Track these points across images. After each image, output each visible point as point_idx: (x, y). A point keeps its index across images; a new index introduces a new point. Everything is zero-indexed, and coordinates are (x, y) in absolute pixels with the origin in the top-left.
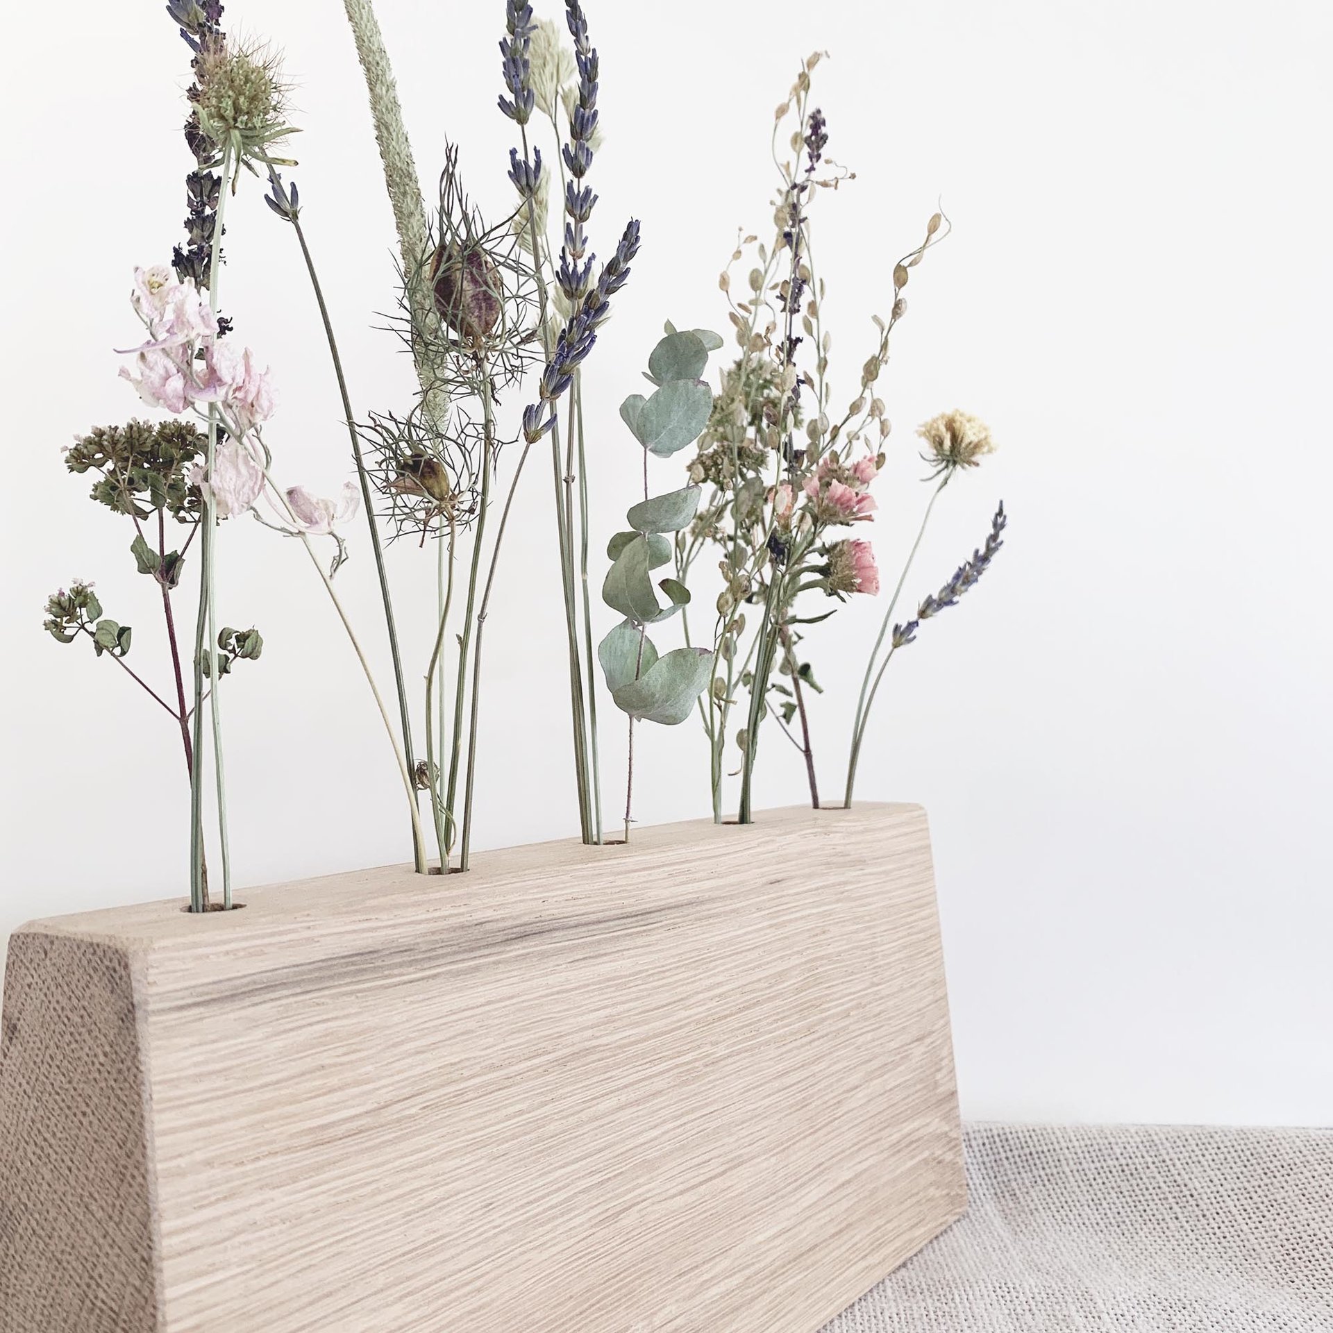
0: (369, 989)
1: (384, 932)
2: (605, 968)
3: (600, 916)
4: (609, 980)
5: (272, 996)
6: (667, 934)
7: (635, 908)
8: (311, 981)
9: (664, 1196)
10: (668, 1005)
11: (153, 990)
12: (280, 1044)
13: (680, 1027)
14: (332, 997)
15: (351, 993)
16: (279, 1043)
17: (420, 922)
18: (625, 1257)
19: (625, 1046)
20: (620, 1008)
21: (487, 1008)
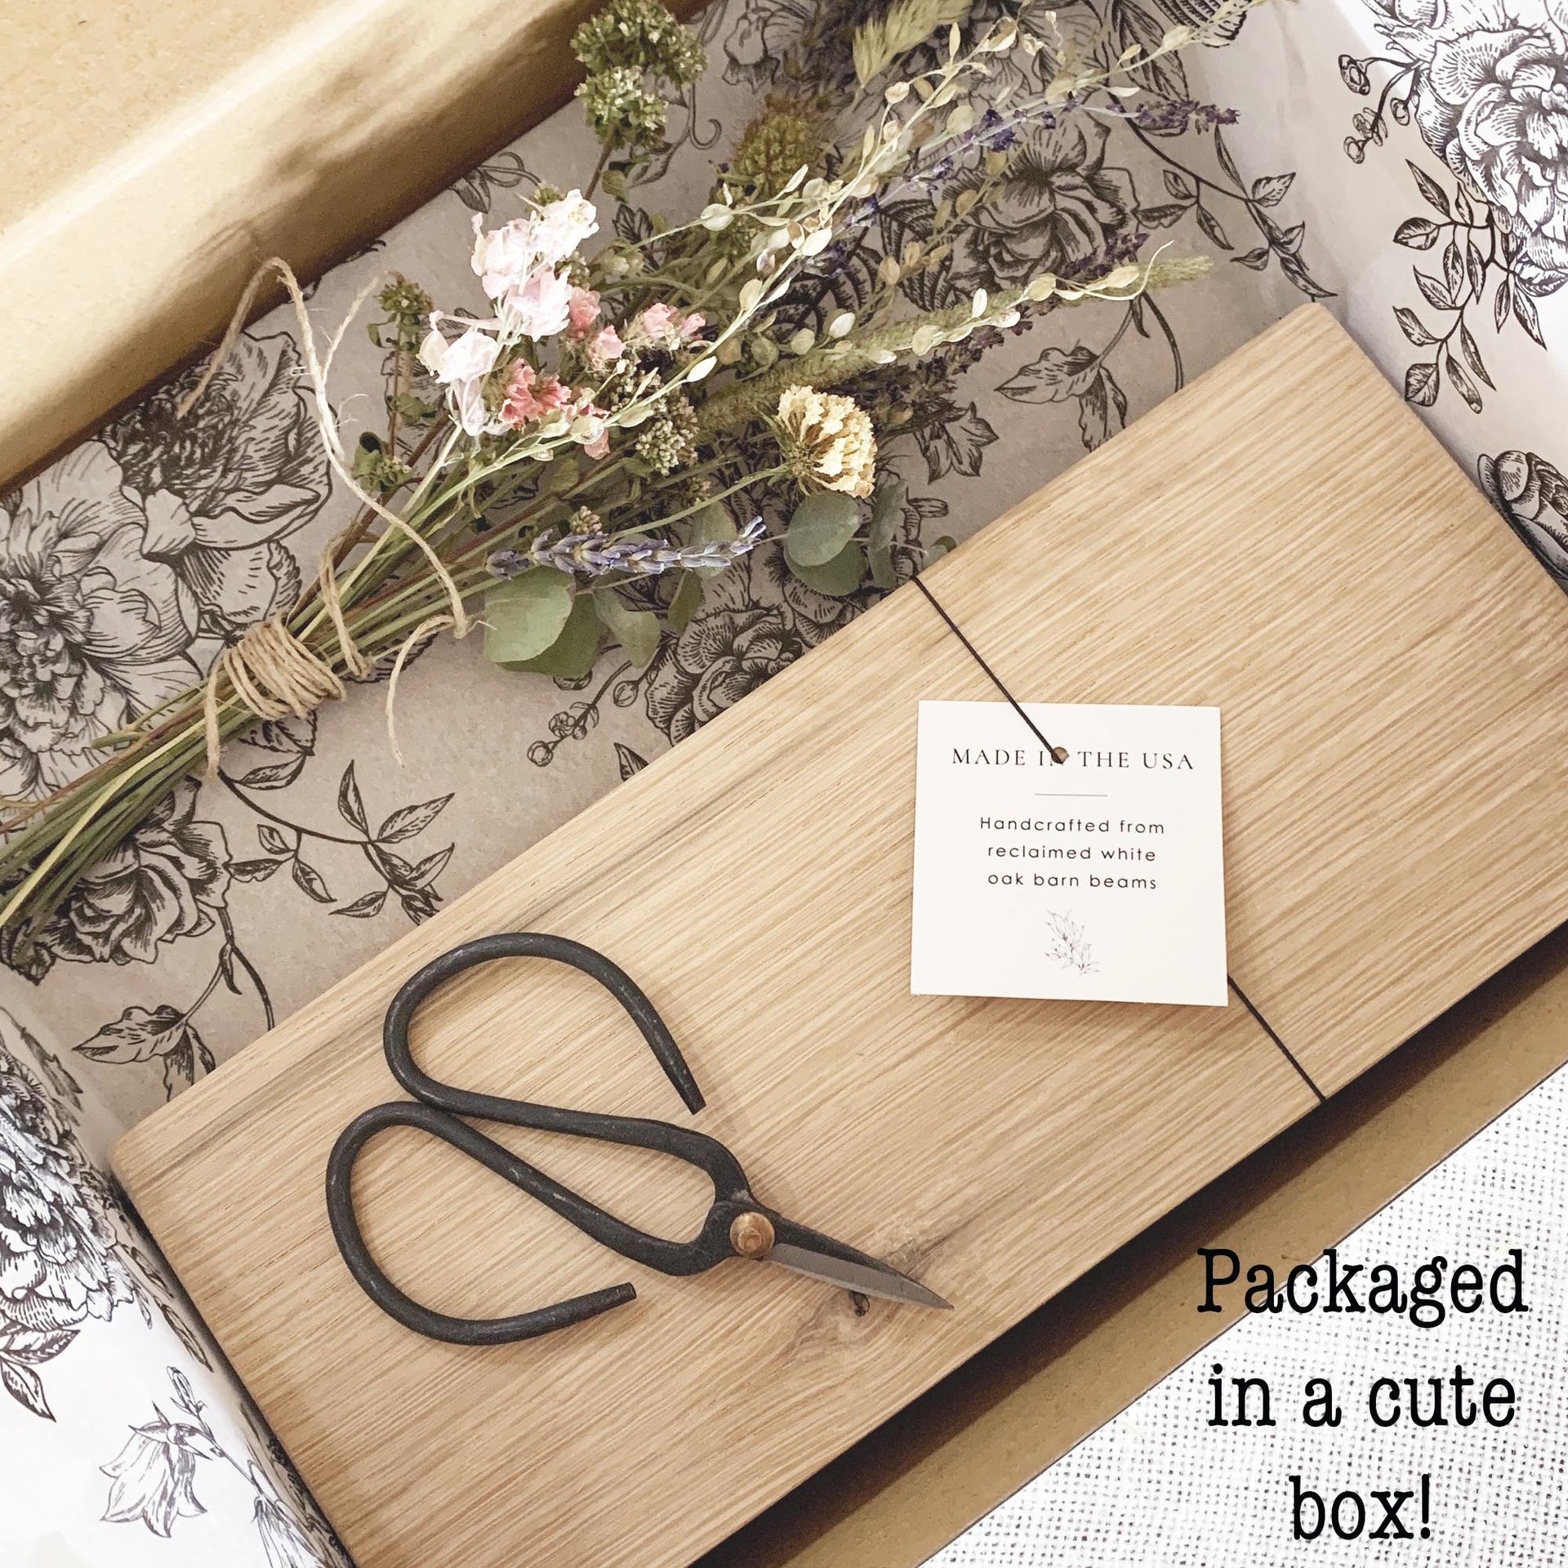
0: (344, 1072)
1: (337, 1019)
2: (660, 896)
3: (628, 851)
4: (676, 902)
5: (241, 1127)
6: (748, 811)
7: (683, 813)
8: (274, 1098)
9: (876, 1072)
10: (787, 879)
11: (130, 1175)
12: (268, 1159)
13: (823, 890)
14: (303, 1098)
15: (323, 1086)
16: (265, 1159)
17: (374, 990)
18: (833, 1158)
19: (731, 954)
20: (704, 922)
21: (498, 1019)
